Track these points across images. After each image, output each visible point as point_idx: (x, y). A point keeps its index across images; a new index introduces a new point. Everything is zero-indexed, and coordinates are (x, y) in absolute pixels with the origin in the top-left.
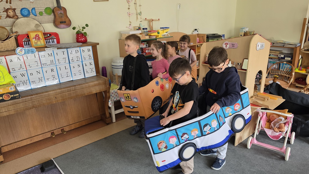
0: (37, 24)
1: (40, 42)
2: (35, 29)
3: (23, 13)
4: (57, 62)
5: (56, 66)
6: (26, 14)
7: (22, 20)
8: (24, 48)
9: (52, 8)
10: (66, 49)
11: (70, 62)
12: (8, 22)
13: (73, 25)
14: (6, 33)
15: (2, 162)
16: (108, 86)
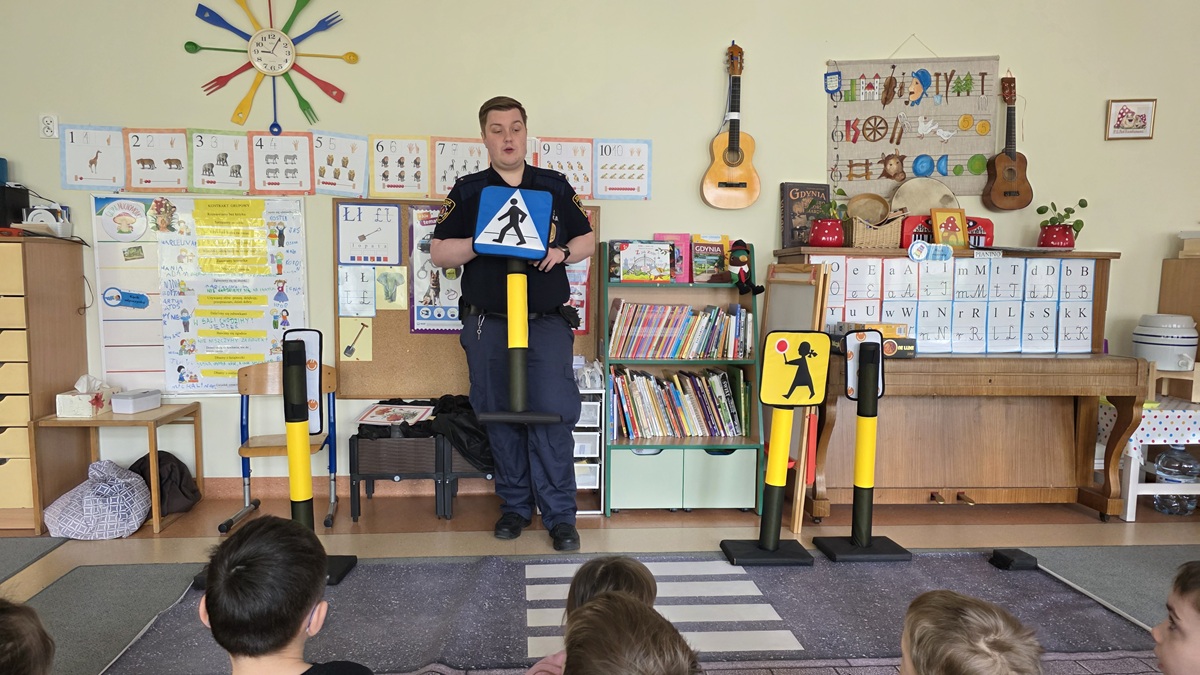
0: (946, 196)
1: (956, 236)
2: (943, 205)
3: (919, 167)
4: (993, 293)
5: (988, 302)
6: (923, 170)
7: (914, 184)
8: (928, 244)
9: (988, 157)
10: (1023, 260)
11: (1026, 296)
12: (882, 187)
13: (1038, 201)
14: (881, 211)
15: (820, 519)
16: (1141, 384)
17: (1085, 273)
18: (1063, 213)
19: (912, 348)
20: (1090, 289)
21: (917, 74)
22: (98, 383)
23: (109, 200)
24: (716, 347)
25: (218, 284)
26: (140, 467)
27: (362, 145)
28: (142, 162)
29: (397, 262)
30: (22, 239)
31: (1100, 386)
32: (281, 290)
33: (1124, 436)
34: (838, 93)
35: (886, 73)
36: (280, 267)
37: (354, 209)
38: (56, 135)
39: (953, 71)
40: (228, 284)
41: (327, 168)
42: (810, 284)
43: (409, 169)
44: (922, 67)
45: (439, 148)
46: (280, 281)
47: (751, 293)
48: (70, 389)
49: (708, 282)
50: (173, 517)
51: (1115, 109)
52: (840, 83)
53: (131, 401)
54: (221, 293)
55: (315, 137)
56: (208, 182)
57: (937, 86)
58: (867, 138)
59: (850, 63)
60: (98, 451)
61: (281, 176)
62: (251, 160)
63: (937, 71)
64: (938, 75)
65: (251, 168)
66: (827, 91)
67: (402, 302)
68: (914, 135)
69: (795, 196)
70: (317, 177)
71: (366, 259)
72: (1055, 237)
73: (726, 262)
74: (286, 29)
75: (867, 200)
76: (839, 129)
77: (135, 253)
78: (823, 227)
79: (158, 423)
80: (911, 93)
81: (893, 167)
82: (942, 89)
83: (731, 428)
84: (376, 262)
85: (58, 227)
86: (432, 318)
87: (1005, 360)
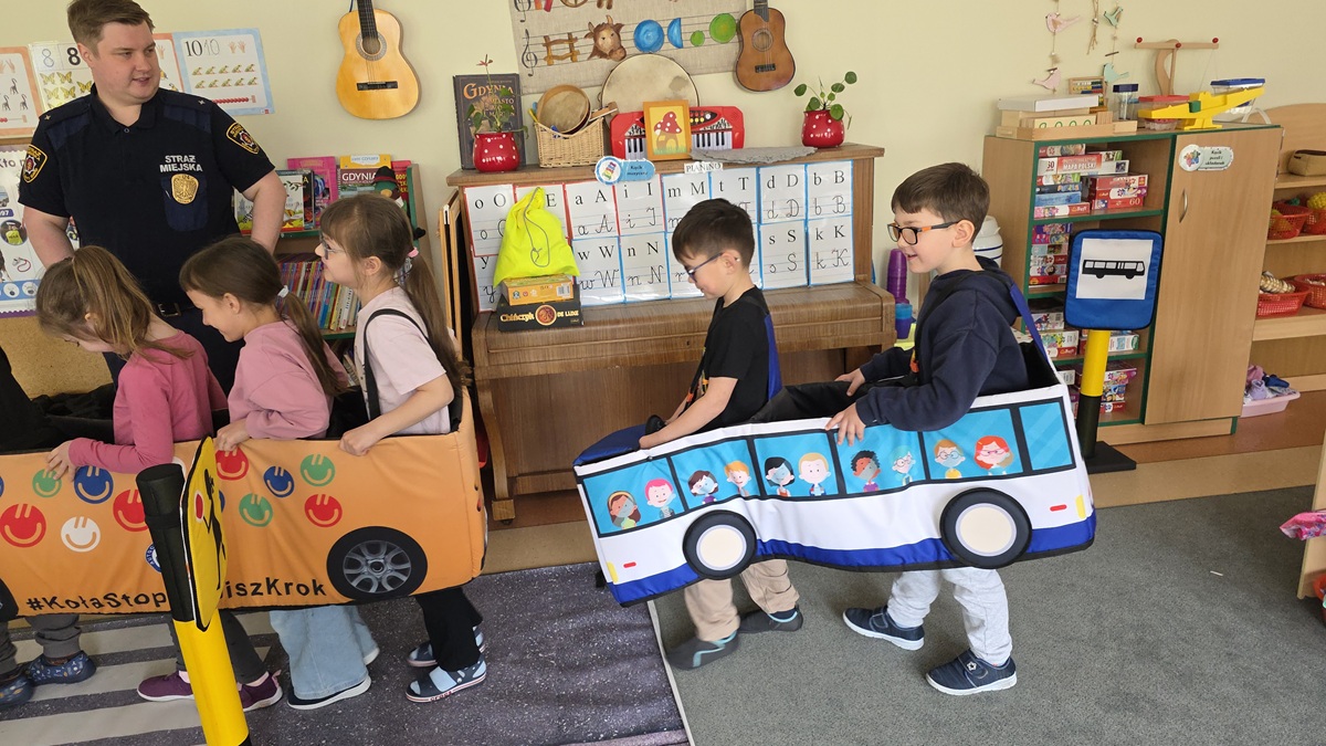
0: (678, 78)
1: (676, 139)
2: (669, 93)
3: (643, 38)
6: (649, 42)
7: (635, 63)
8: (621, 160)
9: (737, 17)
10: (754, 170)
11: (762, 218)
12: (594, 70)
13: (799, 77)
19: (576, 313)
20: (848, 199)
58: (565, 3)
69: (471, 93)
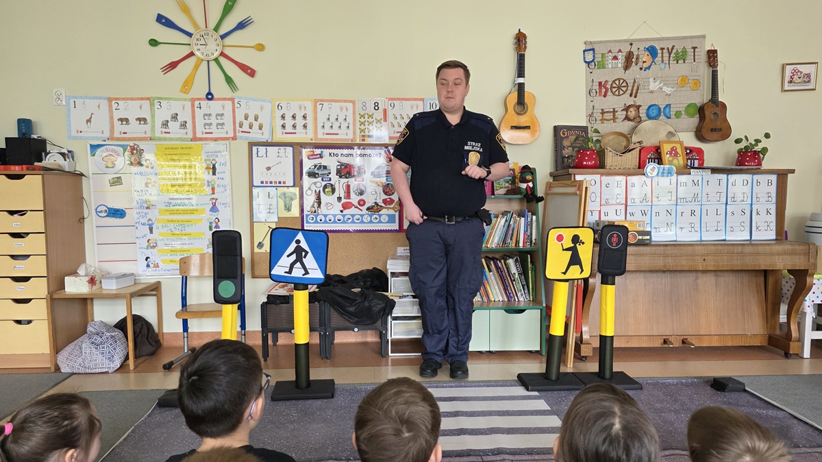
0: (670, 133)
1: (677, 160)
2: (668, 138)
4: (705, 199)
5: (701, 205)
6: (653, 115)
7: (647, 124)
8: (658, 166)
9: (699, 105)
10: (725, 176)
11: (728, 201)
12: (625, 127)
13: (735, 135)
14: (624, 144)
15: (586, 357)
16: (812, 261)
17: (770, 184)
18: (753, 143)
19: (648, 237)
20: (774, 195)
21: (648, 49)
22: (93, 269)
23: (99, 146)
24: (511, 239)
25: (172, 201)
26: (121, 325)
27: (268, 106)
28: (121, 120)
29: (292, 185)
30: (42, 172)
31: (782, 263)
32: (214, 205)
33: (801, 298)
34: (593, 63)
35: (626, 49)
36: (213, 189)
37: (262, 149)
38: (64, 103)
39: (674, 46)
40: (179, 201)
41: (245, 121)
42: (576, 194)
43: (300, 122)
44: (652, 44)
45: (319, 107)
46: (213, 199)
47: (535, 202)
48: (74, 273)
49: (505, 194)
50: (143, 359)
51: (789, 69)
52: (594, 56)
53: (114, 281)
54: (174, 207)
55: (236, 101)
56: (165, 133)
57: (662, 57)
58: (614, 94)
59: (600, 42)
60: (93, 315)
61: (214, 127)
62: (194, 117)
63: (662, 47)
64: (662, 49)
65: (194, 123)
66: (585, 62)
67: (295, 212)
68: (646, 91)
69: (564, 134)
70: (238, 128)
71: (271, 183)
72: (748, 159)
73: (517, 180)
74: (216, 29)
75: (614, 136)
76: (594, 87)
77: (117, 181)
78: (584, 155)
79: (133, 295)
80: (644, 62)
81: (632, 113)
82: (666, 59)
83: (522, 295)
84: (278, 185)
85: (66, 165)
86: (316, 222)
87: (714, 245)
